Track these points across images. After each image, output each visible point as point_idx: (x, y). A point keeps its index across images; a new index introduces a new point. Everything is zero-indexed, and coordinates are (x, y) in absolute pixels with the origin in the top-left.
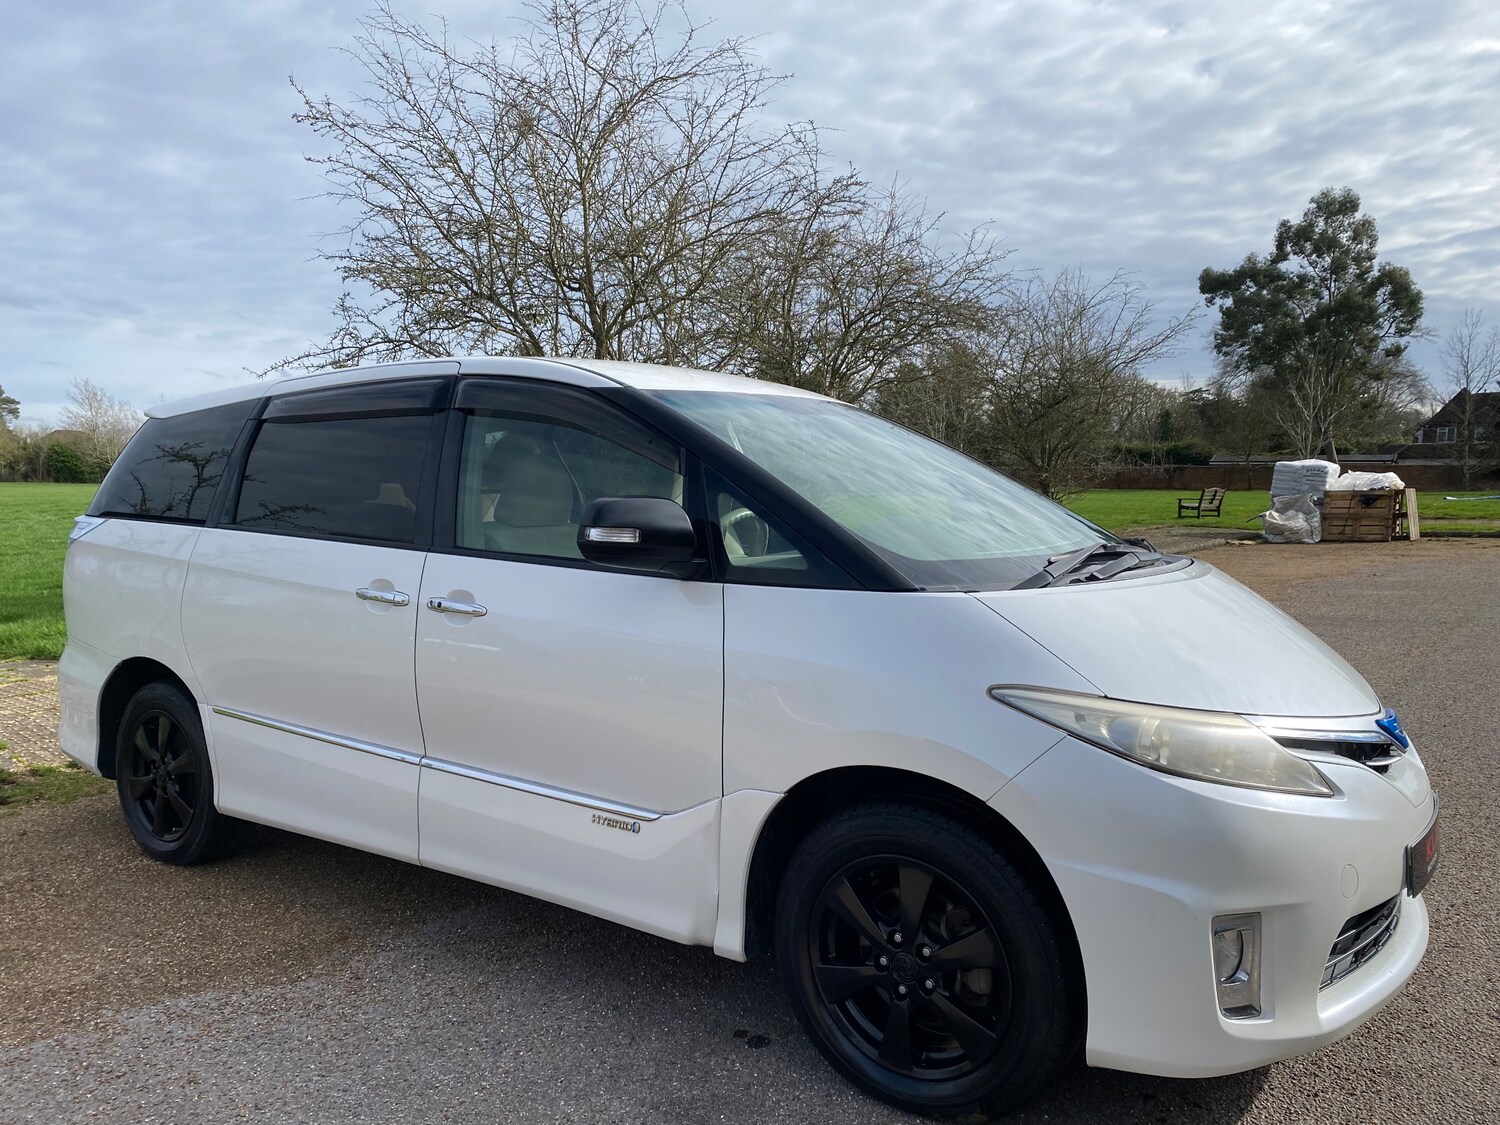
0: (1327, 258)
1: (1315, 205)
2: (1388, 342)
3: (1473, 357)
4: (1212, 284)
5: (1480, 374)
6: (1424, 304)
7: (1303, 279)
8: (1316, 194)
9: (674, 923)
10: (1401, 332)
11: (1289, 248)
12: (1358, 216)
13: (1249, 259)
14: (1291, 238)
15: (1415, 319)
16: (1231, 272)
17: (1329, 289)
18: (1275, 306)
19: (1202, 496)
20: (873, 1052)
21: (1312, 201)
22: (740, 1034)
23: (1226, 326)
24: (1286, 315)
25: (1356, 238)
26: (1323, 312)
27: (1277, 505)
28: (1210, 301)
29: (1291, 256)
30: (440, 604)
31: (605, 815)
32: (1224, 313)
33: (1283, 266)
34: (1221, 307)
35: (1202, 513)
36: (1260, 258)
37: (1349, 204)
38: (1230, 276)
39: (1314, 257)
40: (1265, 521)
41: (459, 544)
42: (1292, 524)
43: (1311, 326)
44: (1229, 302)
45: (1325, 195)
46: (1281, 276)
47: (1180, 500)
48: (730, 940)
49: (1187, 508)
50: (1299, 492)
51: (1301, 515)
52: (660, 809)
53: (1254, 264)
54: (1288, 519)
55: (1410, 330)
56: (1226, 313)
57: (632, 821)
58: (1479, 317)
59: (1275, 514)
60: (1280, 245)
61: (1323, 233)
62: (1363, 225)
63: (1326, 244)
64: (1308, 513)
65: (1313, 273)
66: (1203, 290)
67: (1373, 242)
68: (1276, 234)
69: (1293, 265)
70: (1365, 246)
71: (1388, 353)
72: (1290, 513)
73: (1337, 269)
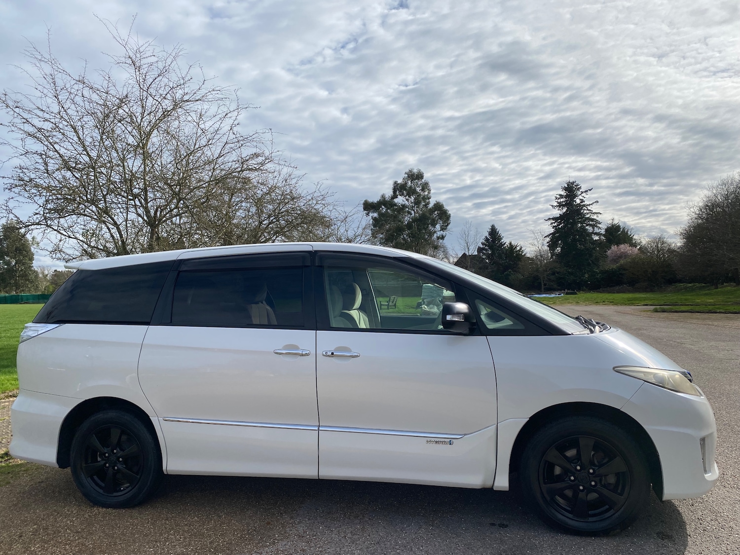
0: (413, 198)
1: (407, 175)
2: (439, 234)
3: (469, 240)
4: (369, 207)
5: (473, 247)
6: (451, 219)
7: (404, 206)
8: (407, 171)
9: (474, 480)
10: (442, 229)
11: (398, 193)
12: (423, 180)
13: (383, 196)
14: (399, 189)
15: (448, 225)
16: (376, 202)
17: (414, 211)
18: (395, 217)
19: (390, 300)
20: (570, 516)
21: (406, 173)
22: (493, 524)
23: (374, 225)
24: (400, 221)
25: (423, 190)
26: (415, 220)
27: (426, 303)
28: (368, 214)
29: (399, 196)
30: (332, 354)
31: (433, 439)
32: (373, 220)
33: (396, 200)
34: (372, 217)
35: (390, 307)
36: (387, 196)
37: (420, 176)
38: (376, 203)
39: (407, 197)
40: (422, 310)
41: (331, 326)
42: (432, 310)
43: (409, 225)
44: (376, 215)
45: (410, 171)
46: (395, 205)
47: (380, 302)
48: (502, 482)
49: (384, 305)
50: (433, 297)
51: (435, 307)
52: (463, 433)
53: (385, 199)
54: (431, 309)
55: (446, 229)
56: (374, 219)
57: (449, 440)
58: (471, 224)
59: (426, 307)
60: (395, 192)
61: (411, 187)
62: (425, 184)
63: (411, 192)
64: (438, 306)
65: (407, 204)
66: (365, 209)
67: (429, 190)
68: (393, 186)
69: (400, 200)
70: (426, 193)
71: (438, 238)
72: (431, 306)
73: (417, 202)
